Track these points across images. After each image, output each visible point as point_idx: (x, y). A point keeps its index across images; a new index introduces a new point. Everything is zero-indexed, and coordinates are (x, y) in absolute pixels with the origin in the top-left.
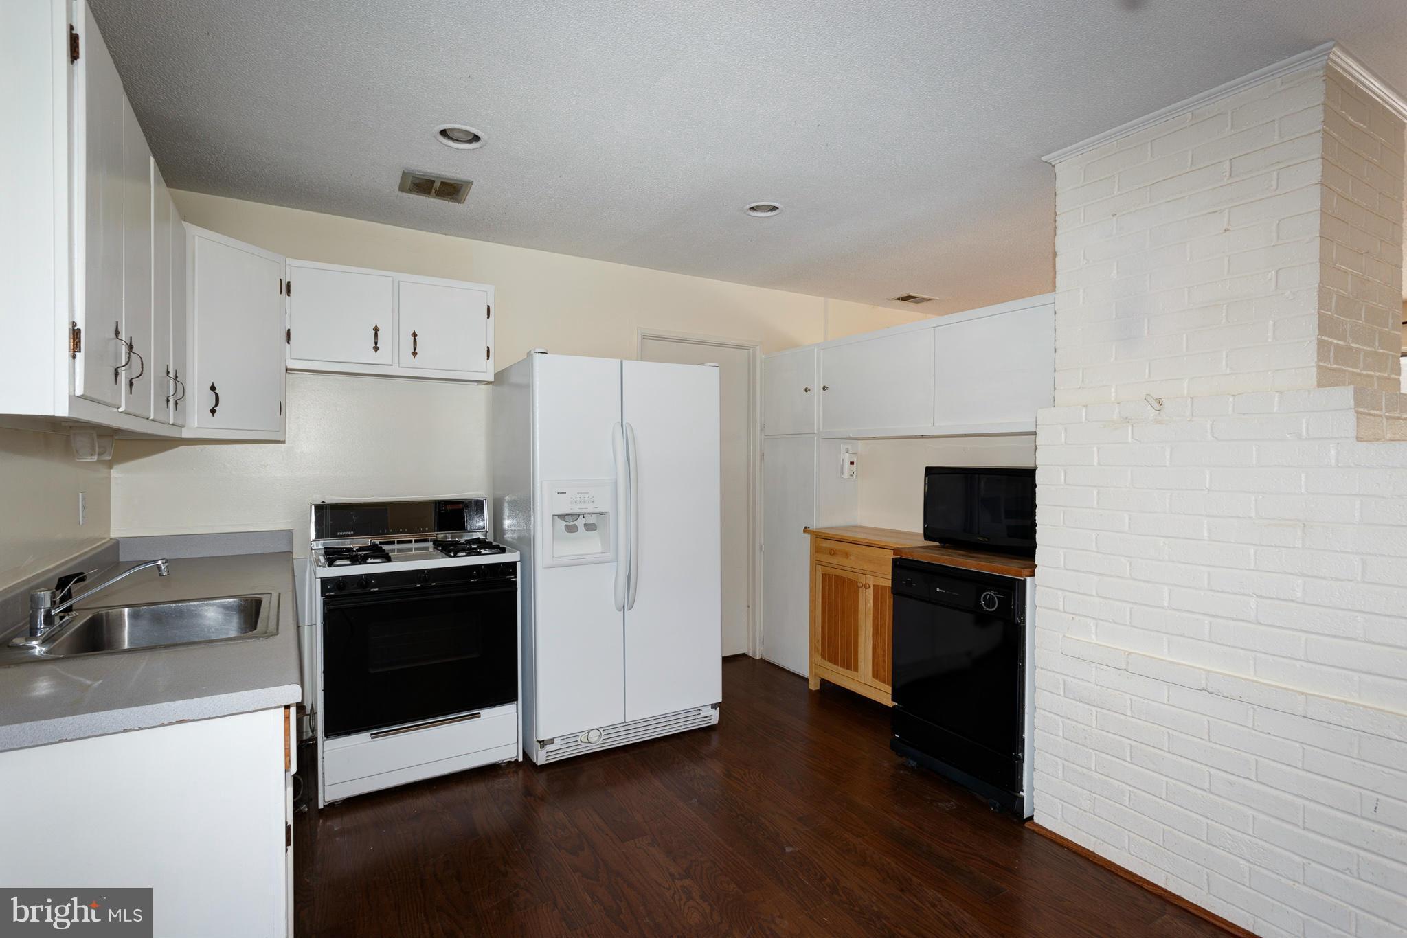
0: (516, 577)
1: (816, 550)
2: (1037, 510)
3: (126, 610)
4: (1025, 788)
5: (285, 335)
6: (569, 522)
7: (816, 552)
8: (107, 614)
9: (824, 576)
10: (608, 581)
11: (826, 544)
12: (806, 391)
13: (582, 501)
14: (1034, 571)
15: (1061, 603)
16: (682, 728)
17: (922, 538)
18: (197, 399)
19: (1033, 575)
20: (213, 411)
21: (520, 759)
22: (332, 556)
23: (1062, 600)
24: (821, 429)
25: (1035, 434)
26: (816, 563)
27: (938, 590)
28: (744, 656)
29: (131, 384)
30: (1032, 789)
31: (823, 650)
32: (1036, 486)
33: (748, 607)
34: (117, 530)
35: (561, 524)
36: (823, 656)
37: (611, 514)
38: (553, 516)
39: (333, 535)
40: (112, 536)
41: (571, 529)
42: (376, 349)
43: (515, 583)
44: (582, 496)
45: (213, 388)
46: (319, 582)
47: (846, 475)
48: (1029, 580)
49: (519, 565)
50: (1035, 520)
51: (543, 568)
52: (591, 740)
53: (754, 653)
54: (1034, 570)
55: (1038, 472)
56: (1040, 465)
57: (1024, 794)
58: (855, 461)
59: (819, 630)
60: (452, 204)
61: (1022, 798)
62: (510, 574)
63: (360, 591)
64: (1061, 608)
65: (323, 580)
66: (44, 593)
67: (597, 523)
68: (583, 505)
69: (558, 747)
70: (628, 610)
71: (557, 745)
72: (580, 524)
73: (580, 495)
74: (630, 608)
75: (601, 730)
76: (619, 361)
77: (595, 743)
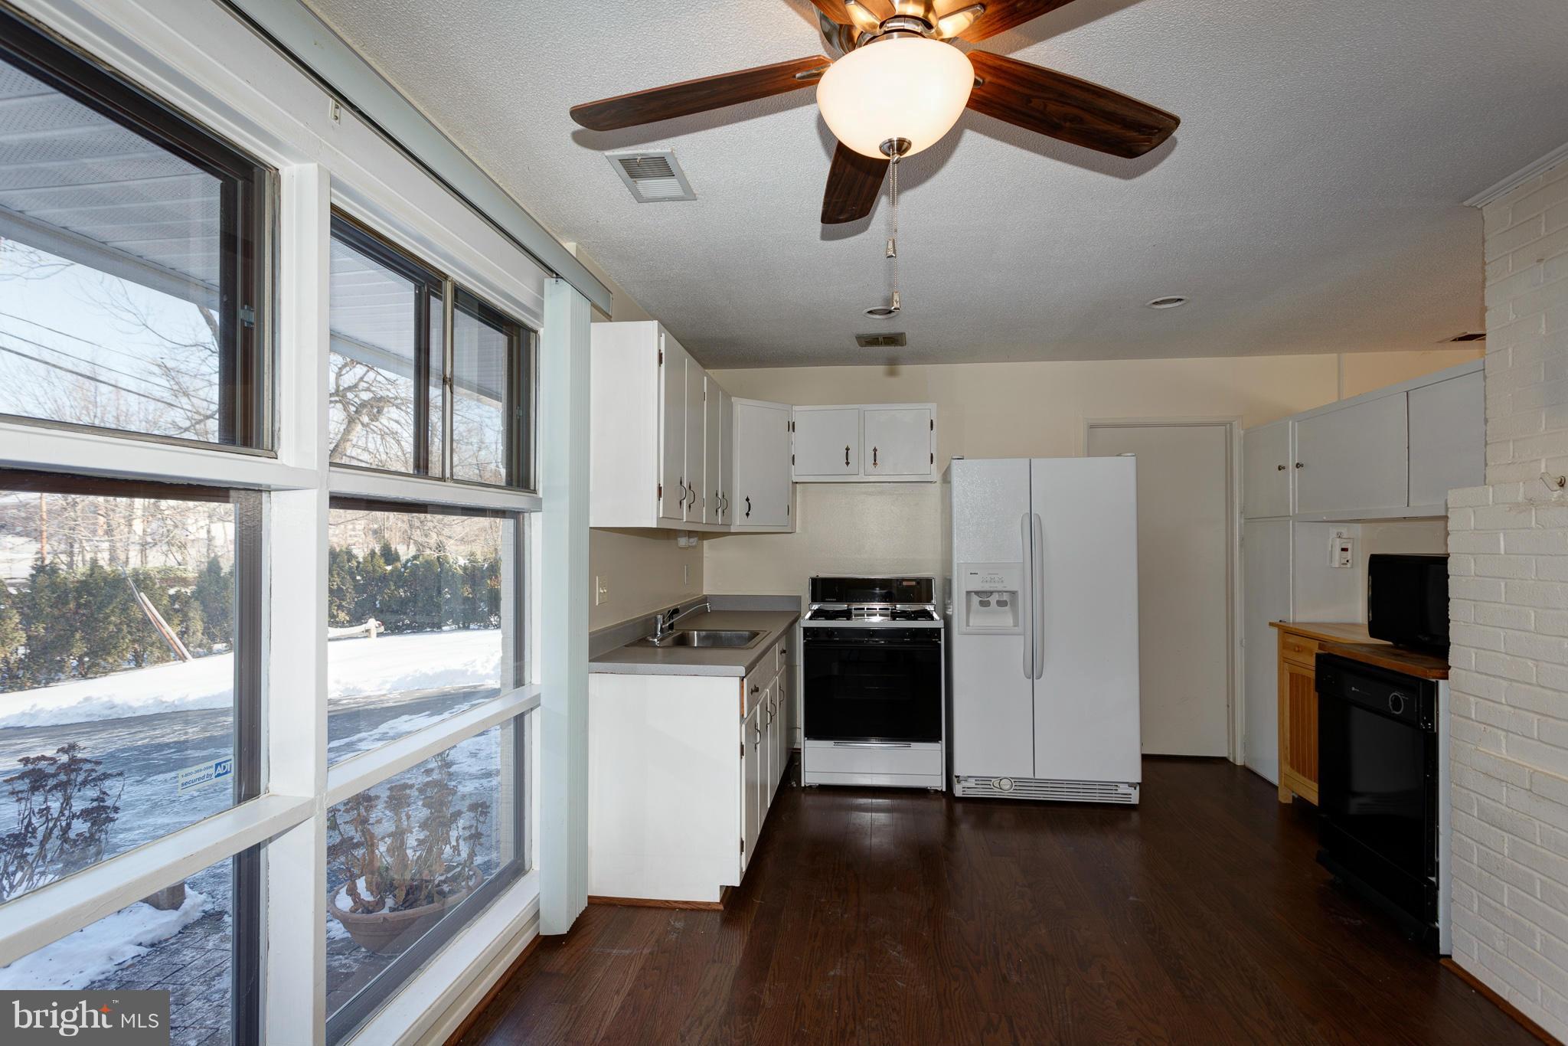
0: (940, 640)
1: (1284, 646)
2: (1450, 604)
3: (696, 632)
4: (1441, 919)
5: (791, 460)
6: (984, 597)
7: (1284, 648)
8: (688, 634)
9: (1291, 675)
10: (1017, 649)
11: (1292, 640)
12: (1280, 469)
13: (992, 580)
14: (1447, 674)
15: (1473, 712)
16: (1096, 798)
17: (1366, 631)
18: (738, 507)
19: (1446, 678)
20: (748, 514)
21: (944, 790)
22: (816, 615)
23: (1473, 707)
24: (1297, 512)
25: (1446, 518)
26: (1283, 660)
27: (1353, 689)
28: (1223, 760)
29: (690, 507)
30: (1449, 921)
31: (1292, 759)
32: (1448, 576)
33: (1228, 706)
34: (707, 590)
35: (976, 599)
36: (1292, 766)
37: (1019, 592)
38: (968, 593)
39: (823, 601)
40: (705, 593)
41: (984, 604)
42: (848, 463)
43: (940, 645)
44: (993, 576)
45: (747, 500)
46: (802, 629)
47: (1336, 564)
48: (1441, 683)
49: (943, 631)
50: (1448, 615)
51: (959, 634)
52: (1004, 787)
53: (1235, 759)
54: (1448, 672)
55: (1450, 560)
56: (1453, 553)
57: (1441, 925)
58: (1349, 546)
59: (1288, 735)
60: (899, 348)
61: (1437, 930)
62: (936, 638)
63: (826, 639)
64: (1473, 716)
65: (805, 629)
66: (660, 617)
67: (1008, 600)
68: (992, 585)
69: (973, 785)
70: (1037, 679)
71: (972, 783)
72: (993, 599)
73: (990, 576)
74: (1039, 677)
75: (1013, 781)
76: (1027, 460)
77: (1007, 791)
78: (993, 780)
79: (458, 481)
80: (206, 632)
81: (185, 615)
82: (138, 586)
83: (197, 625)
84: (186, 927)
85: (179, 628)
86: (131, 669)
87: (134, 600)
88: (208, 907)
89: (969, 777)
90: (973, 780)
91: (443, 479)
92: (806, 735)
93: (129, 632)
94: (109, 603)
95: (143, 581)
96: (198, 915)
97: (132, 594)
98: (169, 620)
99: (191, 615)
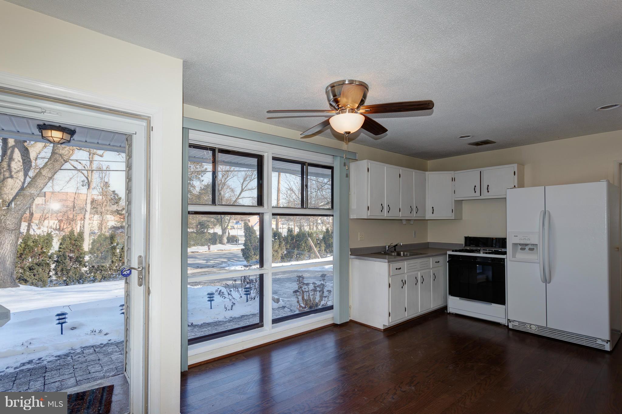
0: (505, 263)
5: (454, 192)
6: (523, 246)
13: (525, 239)
16: (584, 343)
18: (428, 210)
20: (433, 212)
21: (506, 324)
29: (388, 212)
35: (518, 247)
37: (538, 245)
38: (515, 244)
39: (468, 245)
40: (428, 241)
41: (523, 249)
45: (432, 208)
51: (509, 261)
52: (532, 328)
62: (503, 262)
65: (449, 255)
66: (387, 246)
67: (532, 248)
68: (525, 241)
69: (517, 325)
70: (548, 283)
71: (517, 324)
72: (527, 248)
73: (524, 237)
74: (549, 283)
75: (537, 326)
76: (544, 187)
77: (534, 330)
78: (527, 324)
79: (309, 208)
80: (325, 250)
81: (320, 245)
82: (309, 236)
83: (323, 248)
84: (279, 308)
85: (319, 249)
86: (308, 260)
87: (308, 240)
88: (284, 305)
89: (514, 321)
90: (517, 323)
91: (306, 208)
92: (449, 294)
93: (307, 249)
94: (302, 240)
95: (310, 235)
96: (281, 306)
97: (307, 238)
98: (316, 246)
99: (322, 245)
